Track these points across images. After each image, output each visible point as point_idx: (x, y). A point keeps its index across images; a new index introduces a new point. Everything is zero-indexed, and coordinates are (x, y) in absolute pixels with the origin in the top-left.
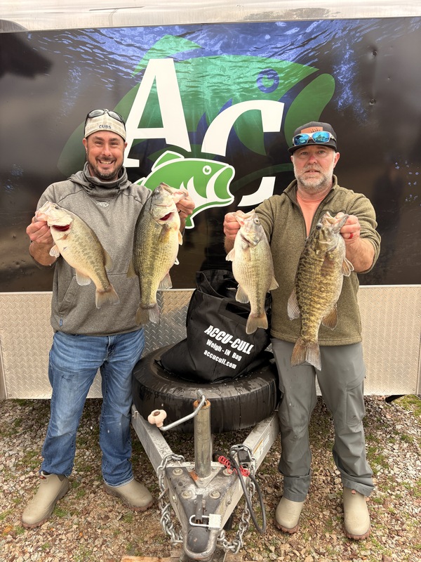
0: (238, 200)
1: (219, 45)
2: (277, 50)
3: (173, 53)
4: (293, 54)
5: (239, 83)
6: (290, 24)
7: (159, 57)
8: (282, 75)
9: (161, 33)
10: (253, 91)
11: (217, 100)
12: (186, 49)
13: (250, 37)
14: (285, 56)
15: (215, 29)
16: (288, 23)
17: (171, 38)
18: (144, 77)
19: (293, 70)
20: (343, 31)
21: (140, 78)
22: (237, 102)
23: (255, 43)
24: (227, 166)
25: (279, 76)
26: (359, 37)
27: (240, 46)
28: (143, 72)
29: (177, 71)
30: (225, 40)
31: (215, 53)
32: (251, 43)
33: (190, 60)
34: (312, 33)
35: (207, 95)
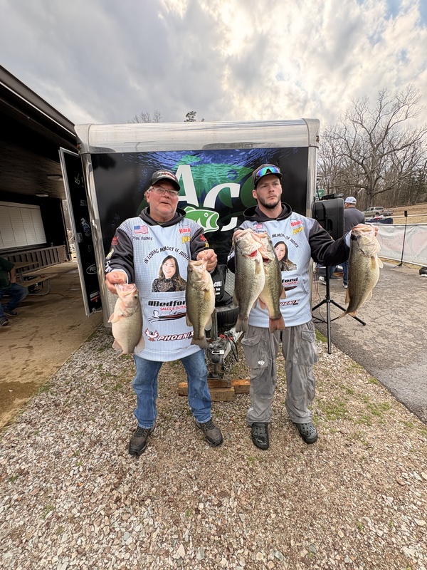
0: (221, 228)
1: (210, 159)
2: (236, 161)
3: (190, 163)
4: (243, 163)
5: (220, 176)
7: (183, 164)
8: (239, 172)
9: (184, 154)
10: (226, 179)
11: (210, 183)
12: (196, 161)
13: (224, 155)
14: (240, 164)
16: (240, 150)
17: (189, 156)
18: (177, 173)
20: (264, 153)
22: (219, 184)
23: (227, 159)
25: (237, 172)
27: (220, 160)
29: (192, 171)
30: (213, 157)
31: (209, 162)
32: (225, 159)
33: (197, 166)
34: (251, 154)
35: (206, 181)
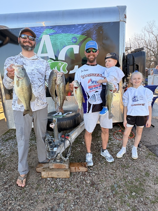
0: (69, 72)
1: (61, 31)
2: (76, 32)
3: (49, 33)
4: (80, 32)
5: (67, 41)
6: (79, 25)
7: (45, 34)
8: (78, 38)
9: (45, 28)
10: (71, 43)
11: (61, 45)
12: (52, 32)
13: (69, 28)
14: (78, 33)
15: (60, 27)
17: (48, 29)
18: (42, 40)
19: (81, 37)
20: (93, 26)
21: (40, 40)
23: (70, 30)
24: (65, 63)
25: (77, 38)
26: (97, 28)
28: (41, 38)
29: (50, 38)
30: (62, 30)
33: (53, 35)
34: (85, 27)
35: (59, 44)
